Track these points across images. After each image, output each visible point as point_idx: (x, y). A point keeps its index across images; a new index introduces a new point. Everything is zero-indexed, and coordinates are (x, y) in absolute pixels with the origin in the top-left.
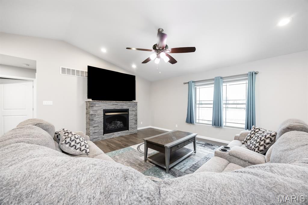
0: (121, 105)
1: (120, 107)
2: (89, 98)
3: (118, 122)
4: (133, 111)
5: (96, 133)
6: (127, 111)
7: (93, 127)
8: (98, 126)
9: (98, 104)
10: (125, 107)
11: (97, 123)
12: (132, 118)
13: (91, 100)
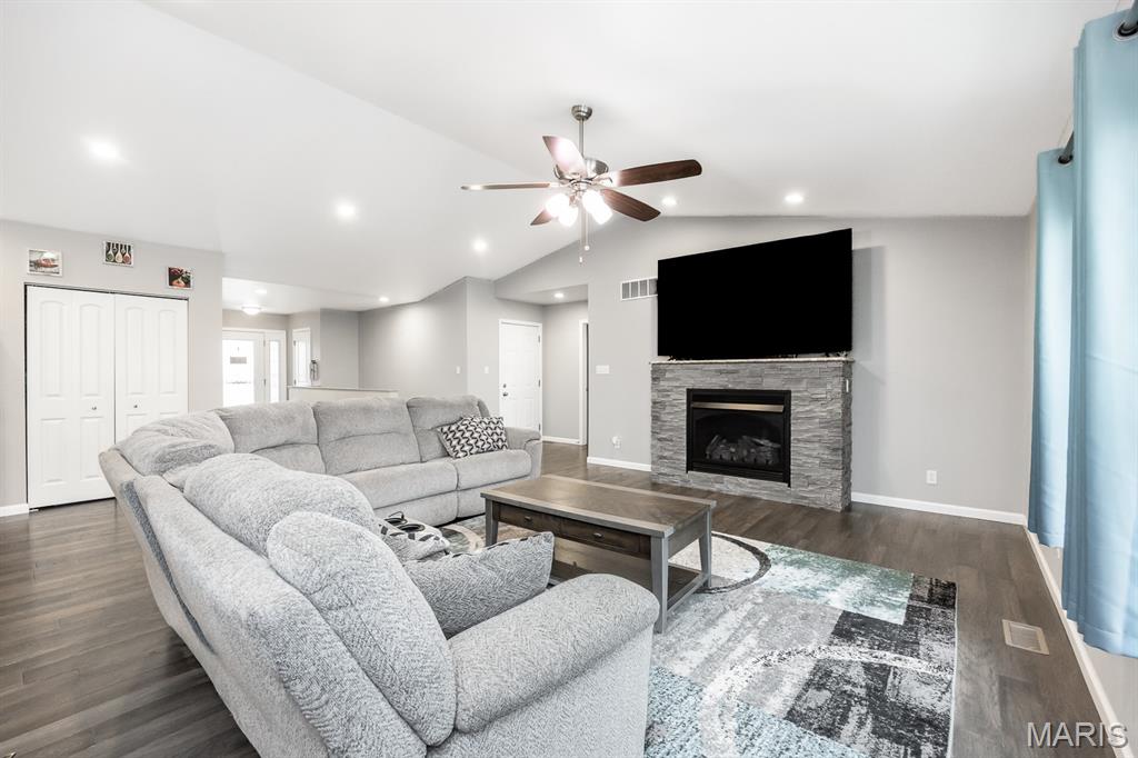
0: (752, 375)
1: (749, 381)
2: (661, 353)
3: (762, 442)
4: (817, 400)
5: (665, 458)
6: (782, 397)
7: (660, 440)
8: (672, 441)
9: (672, 371)
10: (771, 383)
11: (668, 430)
12: (807, 431)
13: (664, 360)
